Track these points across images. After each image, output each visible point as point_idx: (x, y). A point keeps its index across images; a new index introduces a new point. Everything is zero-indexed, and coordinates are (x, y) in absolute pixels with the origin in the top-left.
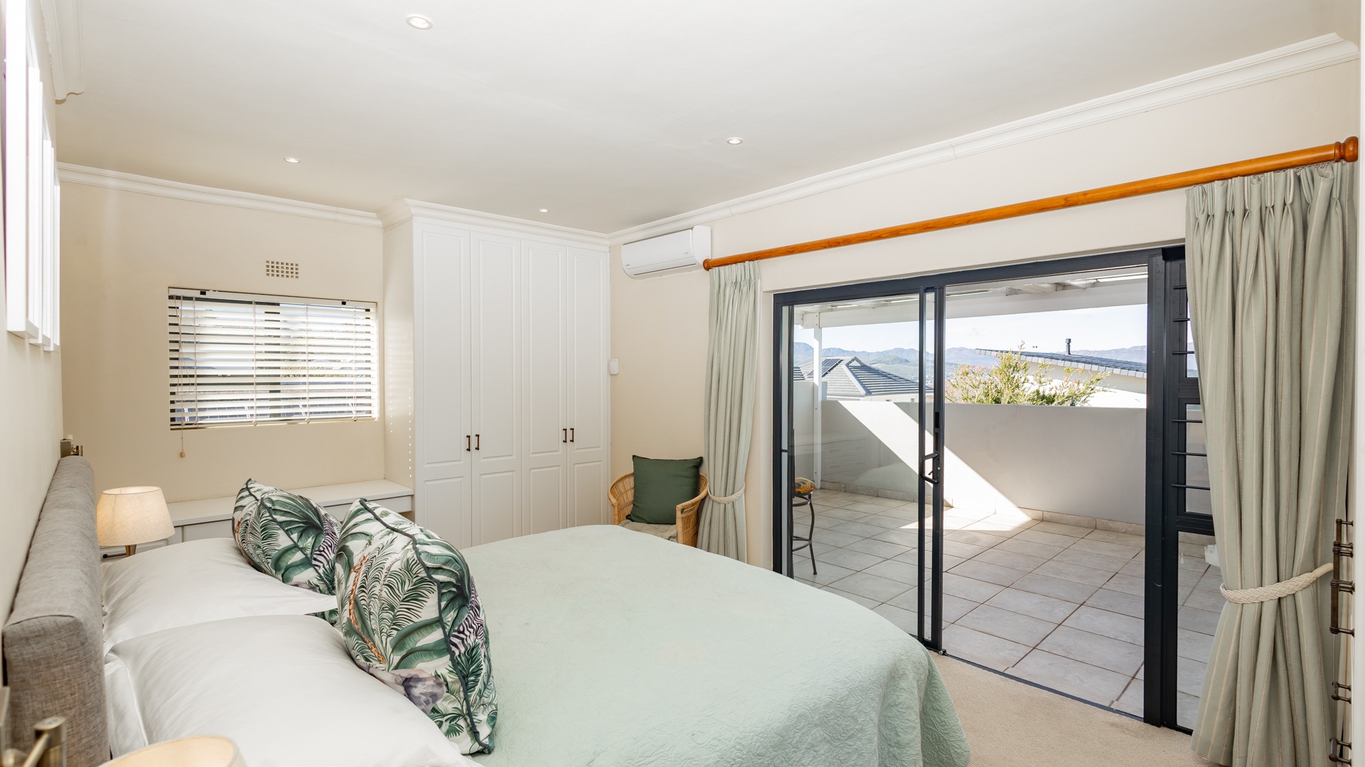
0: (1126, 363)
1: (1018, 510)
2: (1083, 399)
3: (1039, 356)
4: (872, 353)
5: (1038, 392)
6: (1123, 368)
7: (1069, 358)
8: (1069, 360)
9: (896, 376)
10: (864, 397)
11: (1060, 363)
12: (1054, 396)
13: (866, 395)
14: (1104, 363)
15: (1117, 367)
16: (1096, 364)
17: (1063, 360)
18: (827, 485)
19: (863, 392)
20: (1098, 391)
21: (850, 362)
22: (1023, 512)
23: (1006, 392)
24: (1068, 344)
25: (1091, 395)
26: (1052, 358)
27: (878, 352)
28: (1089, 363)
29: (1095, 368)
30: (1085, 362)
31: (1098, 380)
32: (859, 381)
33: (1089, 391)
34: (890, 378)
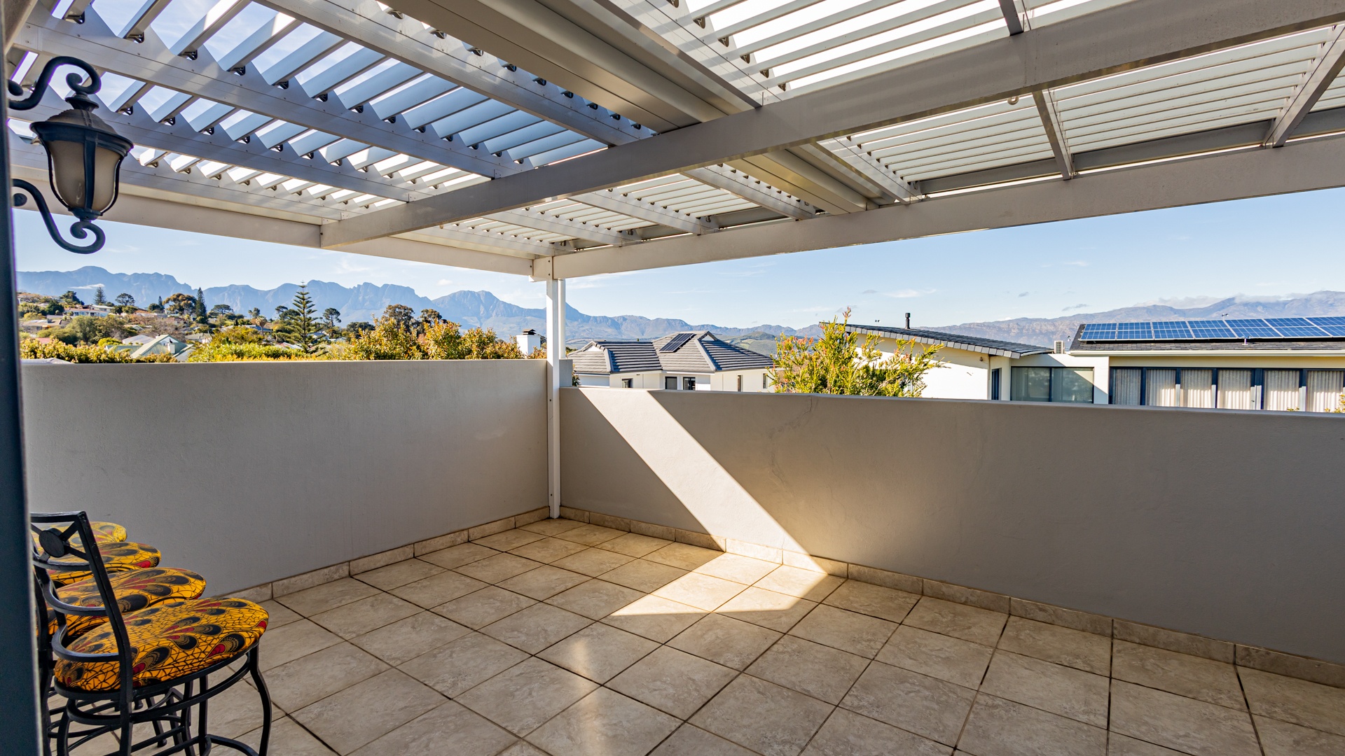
0: (959, 337)
1: (808, 559)
2: (915, 376)
3: (880, 329)
4: (743, 330)
5: (867, 368)
6: (956, 342)
7: (908, 332)
8: (907, 334)
9: (748, 351)
10: (713, 372)
11: (899, 337)
12: (885, 373)
13: (716, 370)
14: (939, 336)
15: (950, 341)
16: (932, 338)
17: (901, 333)
18: (568, 512)
19: (713, 367)
20: (932, 366)
21: (703, 337)
22: (816, 561)
23: (832, 368)
24: (908, 318)
25: (925, 372)
26: (891, 331)
27: (748, 329)
28: (926, 337)
29: (931, 341)
30: (922, 336)
31: (932, 353)
32: (710, 356)
33: (921, 367)
34: (742, 353)
